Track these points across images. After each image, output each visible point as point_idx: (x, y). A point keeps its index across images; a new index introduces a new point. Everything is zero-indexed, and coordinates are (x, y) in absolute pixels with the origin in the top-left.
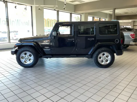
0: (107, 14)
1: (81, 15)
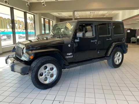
0: (54, 16)
1: (34, 15)
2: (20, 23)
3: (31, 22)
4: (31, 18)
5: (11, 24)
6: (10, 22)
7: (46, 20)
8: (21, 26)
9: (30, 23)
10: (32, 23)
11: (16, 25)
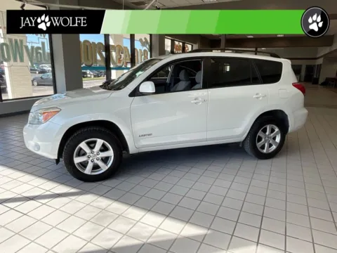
2: (120, 50)
3: (145, 48)
4: (144, 40)
5: (104, 53)
6: (103, 48)
7: (177, 43)
8: (123, 55)
9: (140, 50)
10: (145, 51)
11: (114, 54)
